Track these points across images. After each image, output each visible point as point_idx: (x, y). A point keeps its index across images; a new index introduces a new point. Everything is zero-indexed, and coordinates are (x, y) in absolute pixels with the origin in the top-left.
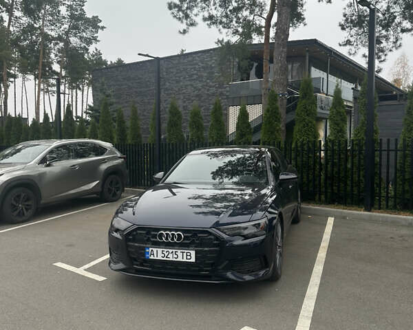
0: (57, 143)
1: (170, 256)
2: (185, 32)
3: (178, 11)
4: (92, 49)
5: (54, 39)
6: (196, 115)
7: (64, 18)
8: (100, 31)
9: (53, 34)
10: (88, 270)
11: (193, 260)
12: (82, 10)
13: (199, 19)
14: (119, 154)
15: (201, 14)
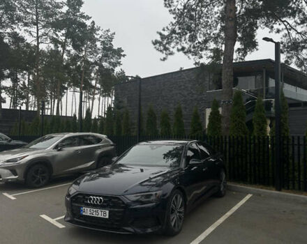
0: (67, 135)
1: (94, 213)
2: (164, 59)
3: (160, 45)
4: (117, 70)
5: (92, 64)
6: (165, 116)
7: (99, 49)
8: (122, 57)
9: (92, 60)
10: (58, 221)
11: (107, 217)
12: (111, 44)
13: (175, 50)
14: (112, 143)
15: (176, 47)
